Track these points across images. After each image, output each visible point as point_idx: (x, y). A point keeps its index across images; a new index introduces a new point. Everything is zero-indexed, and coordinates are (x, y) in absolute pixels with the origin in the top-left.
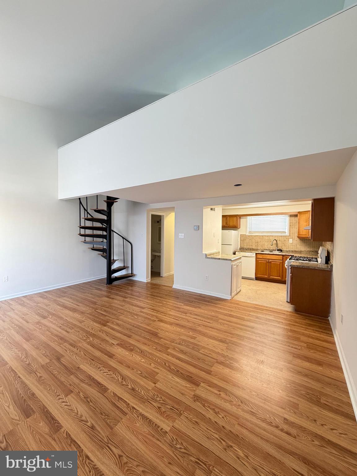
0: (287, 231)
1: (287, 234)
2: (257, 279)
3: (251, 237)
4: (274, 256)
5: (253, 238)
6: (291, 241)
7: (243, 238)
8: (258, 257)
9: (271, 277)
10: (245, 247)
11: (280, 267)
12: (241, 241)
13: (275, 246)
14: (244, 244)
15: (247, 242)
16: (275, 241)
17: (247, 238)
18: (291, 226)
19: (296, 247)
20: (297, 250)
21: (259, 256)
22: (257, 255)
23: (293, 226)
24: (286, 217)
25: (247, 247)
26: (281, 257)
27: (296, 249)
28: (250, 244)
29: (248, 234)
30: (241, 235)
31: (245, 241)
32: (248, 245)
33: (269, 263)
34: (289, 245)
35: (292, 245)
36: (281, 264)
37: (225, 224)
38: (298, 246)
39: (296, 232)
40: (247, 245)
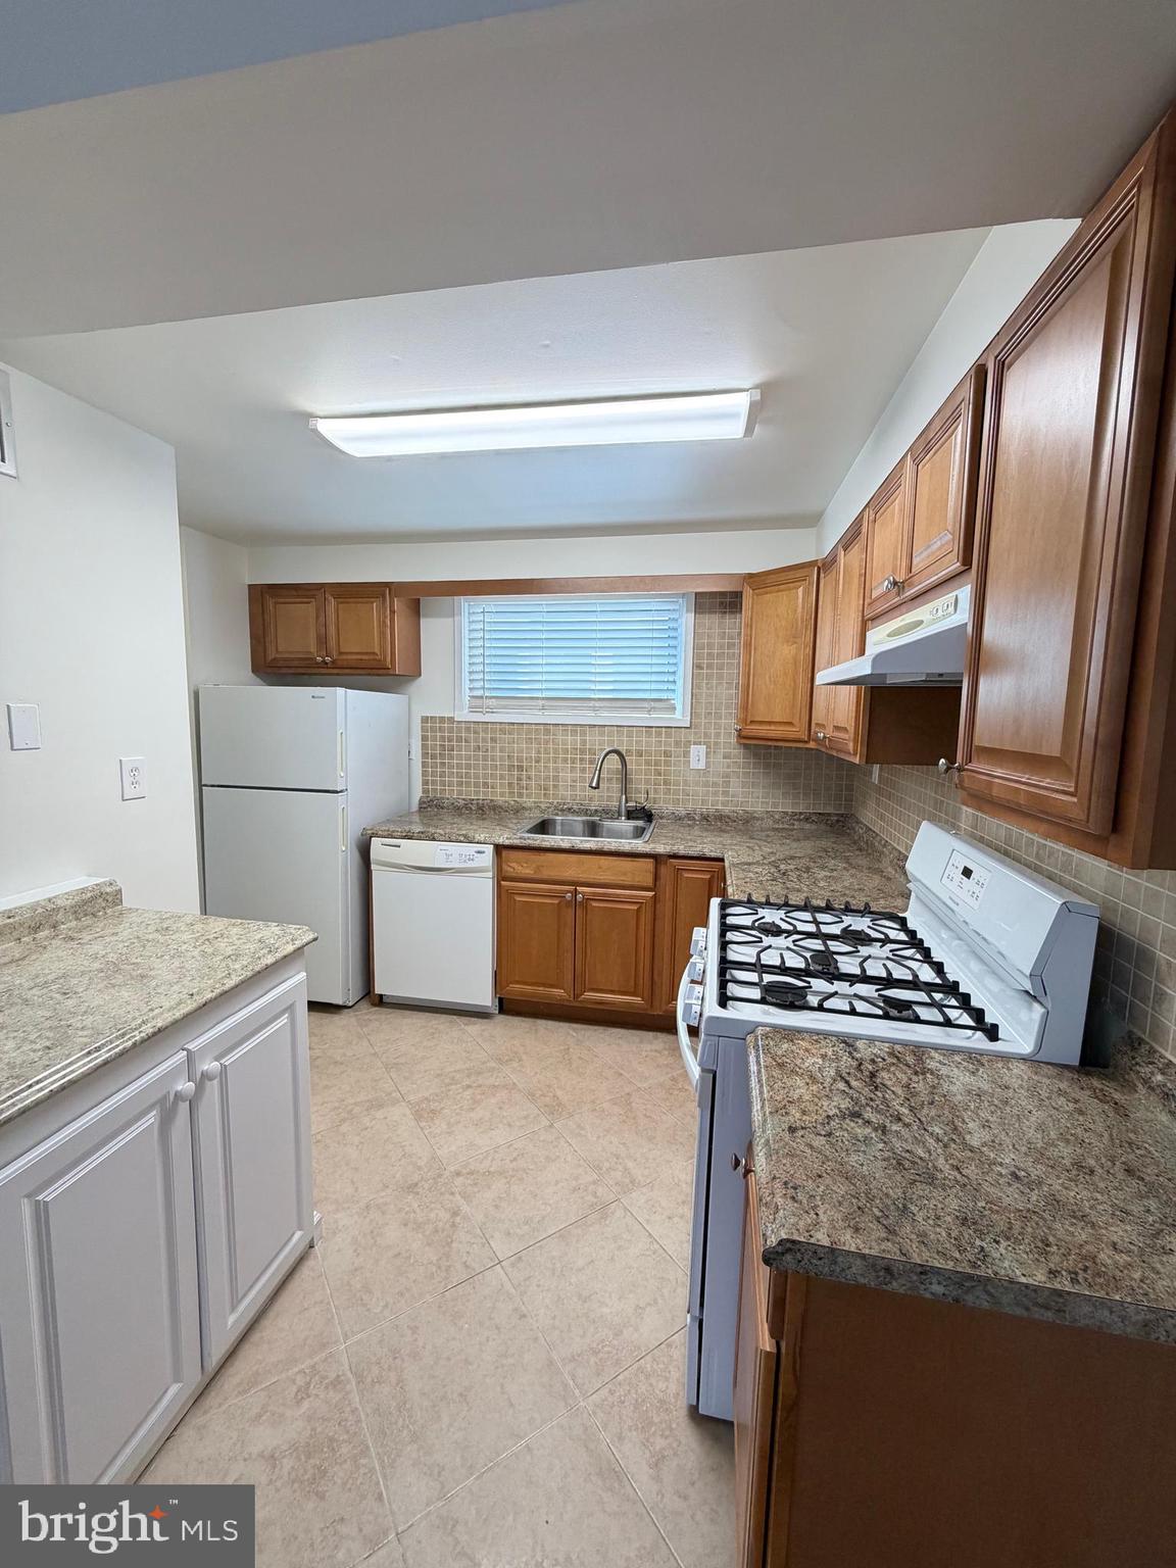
0: (680, 699)
1: (680, 717)
2: (508, 1006)
3: (485, 731)
4: (604, 861)
5: (493, 740)
6: (698, 756)
7: (440, 737)
8: (508, 870)
9: (589, 995)
10: (454, 793)
11: (642, 933)
12: (425, 755)
13: (616, 786)
14: (442, 775)
15: (459, 766)
16: (616, 757)
17: (459, 739)
18: (699, 667)
19: (726, 793)
20: (727, 810)
21: (519, 866)
22: (505, 853)
23: (710, 666)
24: (675, 616)
25: (460, 793)
26: (643, 871)
27: (723, 804)
28: (476, 776)
29: (463, 715)
30: (425, 720)
31: (451, 757)
32: (468, 784)
33: (574, 906)
34: (686, 783)
35: (706, 784)
36: (646, 918)
37: (313, 649)
38: (736, 788)
39: (728, 707)
40: (460, 784)
